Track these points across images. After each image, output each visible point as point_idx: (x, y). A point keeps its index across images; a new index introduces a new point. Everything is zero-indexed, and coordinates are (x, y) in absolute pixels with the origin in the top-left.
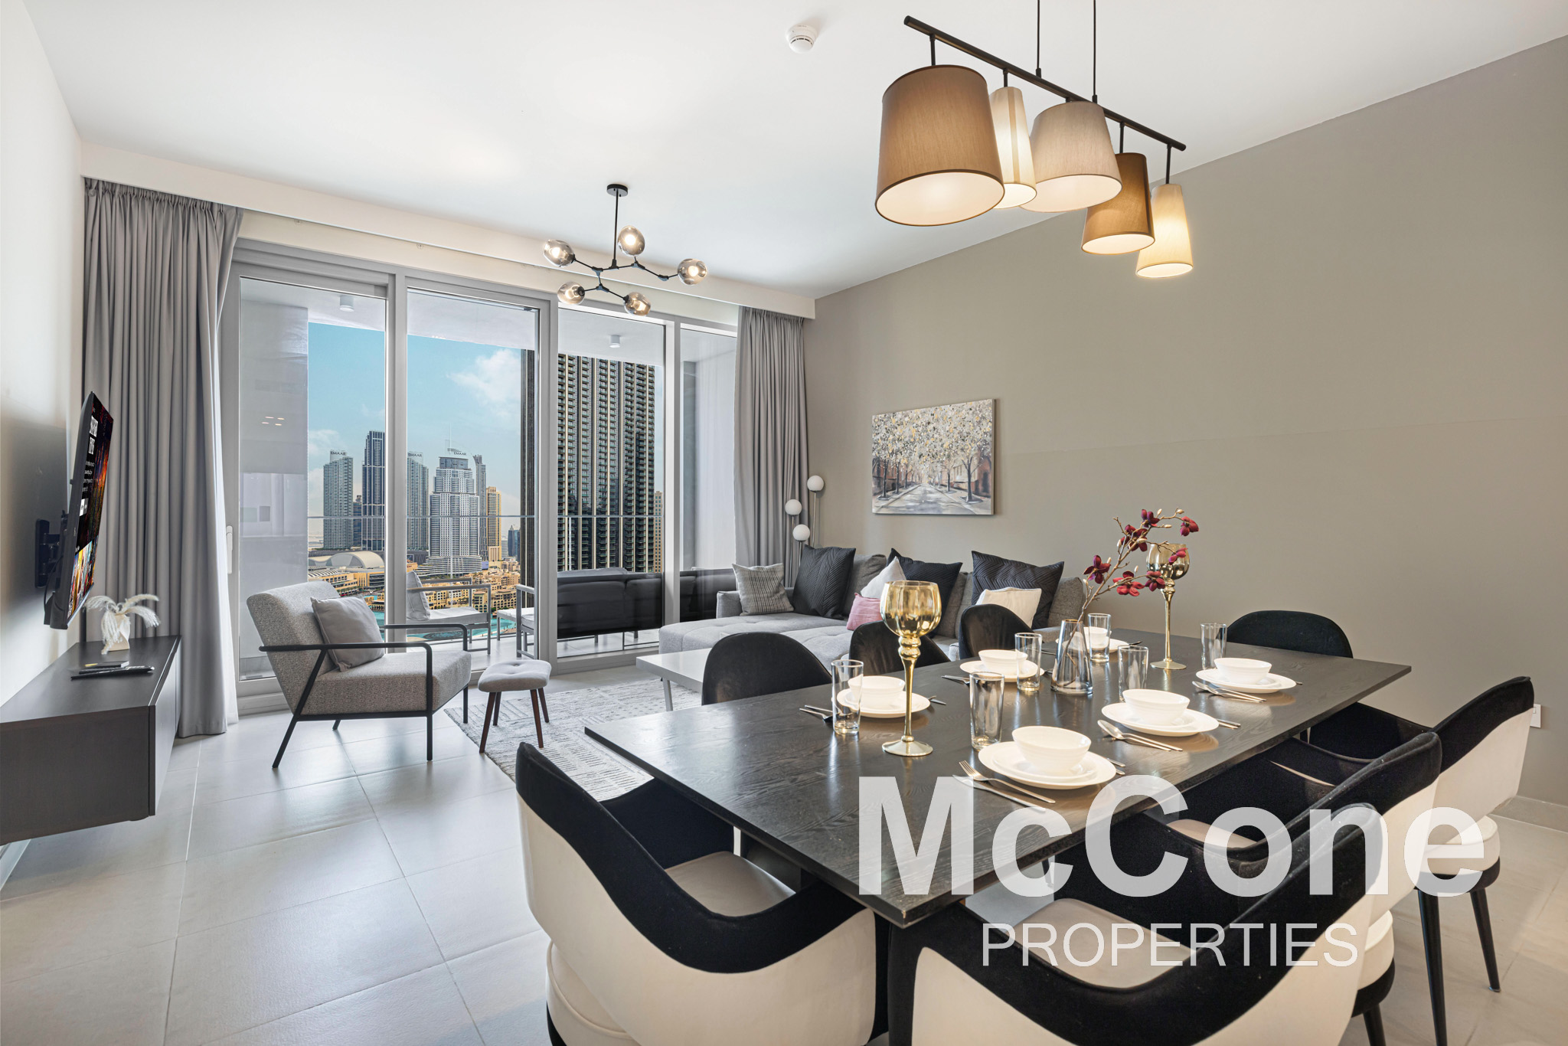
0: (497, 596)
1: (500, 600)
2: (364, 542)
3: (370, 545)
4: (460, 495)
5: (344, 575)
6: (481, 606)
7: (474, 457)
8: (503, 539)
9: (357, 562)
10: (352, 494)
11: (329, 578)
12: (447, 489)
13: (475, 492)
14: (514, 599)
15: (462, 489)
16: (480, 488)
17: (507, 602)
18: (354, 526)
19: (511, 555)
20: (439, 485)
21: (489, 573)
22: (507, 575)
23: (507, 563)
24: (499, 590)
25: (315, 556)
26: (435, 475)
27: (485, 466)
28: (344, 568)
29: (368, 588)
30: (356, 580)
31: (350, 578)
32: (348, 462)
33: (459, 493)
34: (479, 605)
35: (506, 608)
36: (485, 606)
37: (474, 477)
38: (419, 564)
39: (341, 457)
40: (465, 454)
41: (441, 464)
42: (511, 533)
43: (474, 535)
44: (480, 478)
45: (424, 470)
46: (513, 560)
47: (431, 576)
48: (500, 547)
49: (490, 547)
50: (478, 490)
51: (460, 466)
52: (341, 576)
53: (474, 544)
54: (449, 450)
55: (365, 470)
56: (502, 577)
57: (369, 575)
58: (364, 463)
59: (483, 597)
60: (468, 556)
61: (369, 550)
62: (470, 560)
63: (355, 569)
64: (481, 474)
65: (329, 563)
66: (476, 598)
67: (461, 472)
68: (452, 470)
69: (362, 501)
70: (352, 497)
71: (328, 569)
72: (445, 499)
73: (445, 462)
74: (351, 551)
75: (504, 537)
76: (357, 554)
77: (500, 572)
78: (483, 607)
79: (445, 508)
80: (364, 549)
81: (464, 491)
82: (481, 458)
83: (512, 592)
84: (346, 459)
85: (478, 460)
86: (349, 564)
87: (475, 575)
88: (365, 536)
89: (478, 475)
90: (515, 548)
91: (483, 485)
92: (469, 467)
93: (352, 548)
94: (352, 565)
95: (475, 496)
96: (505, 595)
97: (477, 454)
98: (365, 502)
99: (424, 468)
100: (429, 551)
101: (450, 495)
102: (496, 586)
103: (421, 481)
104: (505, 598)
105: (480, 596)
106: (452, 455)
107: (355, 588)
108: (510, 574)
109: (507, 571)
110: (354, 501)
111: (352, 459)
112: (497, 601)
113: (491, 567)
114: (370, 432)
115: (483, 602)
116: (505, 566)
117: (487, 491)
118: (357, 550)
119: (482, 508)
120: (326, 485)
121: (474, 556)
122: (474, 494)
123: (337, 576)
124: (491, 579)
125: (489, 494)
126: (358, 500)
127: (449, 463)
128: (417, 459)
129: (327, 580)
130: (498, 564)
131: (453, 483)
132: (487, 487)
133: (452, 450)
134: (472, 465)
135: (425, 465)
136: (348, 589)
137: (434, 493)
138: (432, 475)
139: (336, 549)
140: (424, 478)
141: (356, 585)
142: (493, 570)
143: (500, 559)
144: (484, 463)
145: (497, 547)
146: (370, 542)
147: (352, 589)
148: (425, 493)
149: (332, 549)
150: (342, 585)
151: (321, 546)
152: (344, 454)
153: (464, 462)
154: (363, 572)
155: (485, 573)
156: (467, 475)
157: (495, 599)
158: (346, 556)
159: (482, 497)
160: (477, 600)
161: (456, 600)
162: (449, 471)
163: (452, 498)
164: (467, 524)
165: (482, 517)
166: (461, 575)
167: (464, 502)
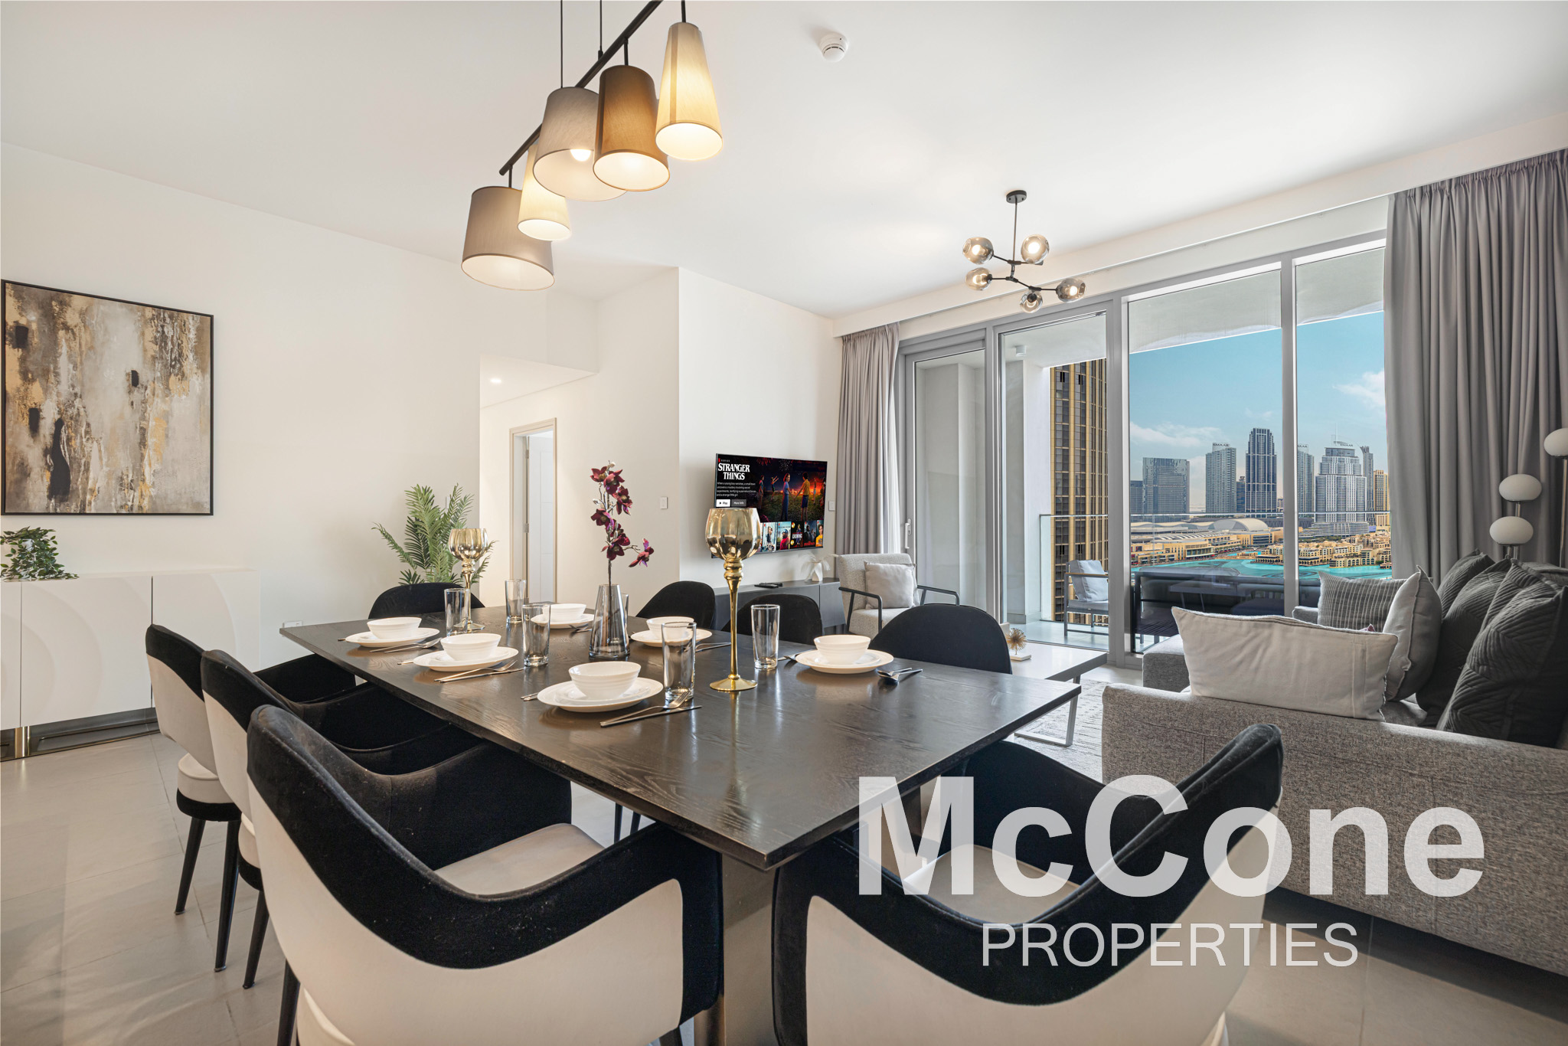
4: (1347, 477)
7: (1362, 448)
9: (1240, 527)
10: (1235, 475)
12: (1334, 471)
13: (1362, 474)
15: (1348, 472)
16: (1368, 472)
20: (1325, 468)
21: (1376, 535)
26: (1320, 463)
27: (1372, 454)
33: (1346, 475)
37: (1361, 462)
38: (1305, 527)
40: (1351, 446)
41: (1327, 452)
44: (1368, 464)
45: (1310, 458)
47: (1317, 537)
49: (1377, 515)
50: (1365, 472)
51: (1346, 454)
54: (1335, 442)
60: (1354, 522)
62: (1357, 525)
64: (1368, 460)
67: (1347, 459)
68: (1338, 457)
70: (1234, 478)
72: (1330, 478)
73: (1330, 452)
76: (1240, 521)
79: (1330, 485)
81: (1351, 473)
82: (1368, 448)
85: (1365, 450)
87: (1362, 536)
88: (1248, 507)
89: (1365, 462)
91: (1370, 468)
92: (1356, 455)
94: (1235, 528)
95: (1362, 477)
97: (1365, 445)
99: (1309, 456)
100: (1314, 518)
101: (1336, 476)
105: (1367, 552)
106: (1338, 446)
113: (1379, 530)
115: (1370, 556)
117: (1374, 474)
119: (1369, 485)
121: (1361, 522)
122: (1360, 475)
125: (1377, 476)
126: (1242, 479)
127: (1334, 451)
128: (1307, 450)
131: (1339, 468)
132: (1374, 470)
133: (1338, 442)
134: (1359, 454)
135: (1310, 454)
137: (1321, 474)
138: (1317, 461)
140: (1309, 467)
142: (1381, 533)
144: (1371, 452)
148: (1310, 475)
153: (1351, 452)
154: (1246, 534)
155: (1372, 535)
156: (1354, 461)
159: (1369, 478)
160: (1363, 555)
161: (1342, 555)
162: (1335, 458)
163: (1338, 480)
164: (1354, 497)
165: (1369, 493)
166: (1348, 536)
167: (1351, 483)
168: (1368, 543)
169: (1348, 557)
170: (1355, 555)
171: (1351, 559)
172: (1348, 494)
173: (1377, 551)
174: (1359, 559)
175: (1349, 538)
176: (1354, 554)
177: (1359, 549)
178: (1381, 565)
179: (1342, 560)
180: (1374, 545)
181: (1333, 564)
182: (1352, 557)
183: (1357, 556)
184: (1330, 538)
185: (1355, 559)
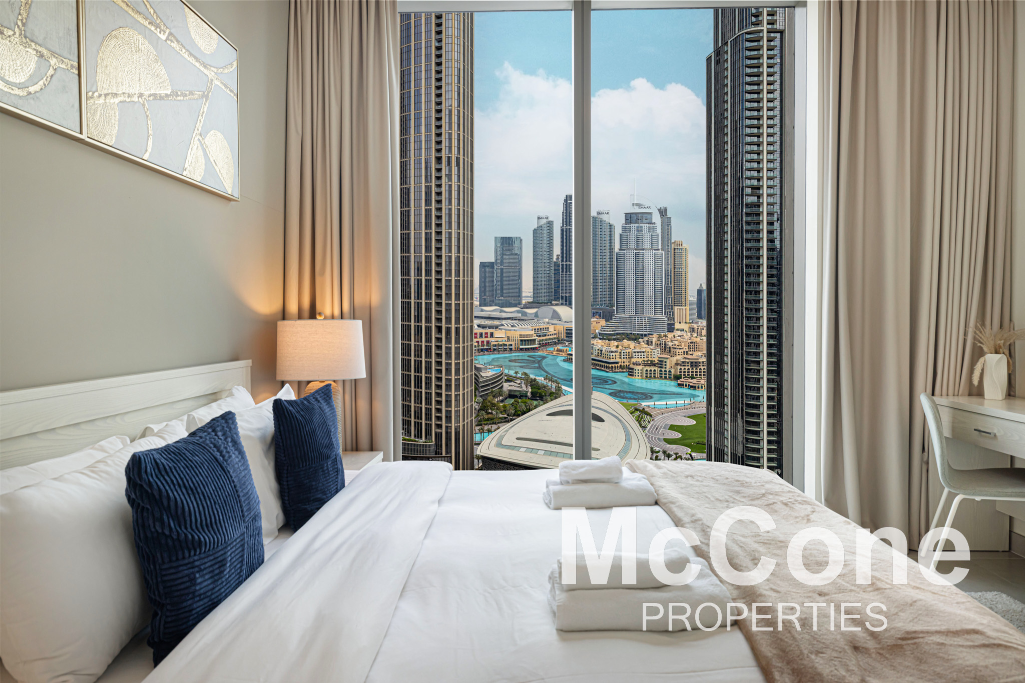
0: (683, 362)
1: (687, 368)
2: (562, 297)
3: (566, 301)
4: (644, 251)
5: (547, 327)
6: (665, 371)
7: (659, 210)
8: (691, 299)
9: (556, 316)
10: (553, 253)
11: (537, 328)
12: (632, 245)
13: (660, 248)
14: (702, 368)
15: (647, 245)
16: (665, 243)
17: (694, 370)
18: (555, 283)
19: (700, 317)
20: (624, 242)
21: (674, 336)
22: (695, 340)
23: (695, 326)
24: (686, 356)
25: (527, 308)
26: (621, 232)
27: (670, 218)
28: (547, 320)
29: (565, 340)
30: (555, 332)
31: (551, 329)
32: (550, 224)
33: (643, 249)
34: (663, 370)
35: (693, 378)
36: (670, 371)
37: (659, 231)
38: (606, 321)
39: (545, 221)
40: (650, 207)
41: (626, 220)
42: (700, 292)
43: (659, 294)
44: (666, 232)
46: (703, 323)
47: (617, 334)
48: (688, 307)
49: (676, 307)
50: (663, 244)
51: (644, 221)
52: (544, 327)
53: (659, 301)
54: (633, 204)
55: (562, 231)
56: (689, 341)
57: (565, 328)
58: (561, 225)
59: (668, 361)
60: (652, 316)
61: (566, 305)
62: (655, 320)
63: (555, 321)
64: (666, 227)
65: (536, 315)
66: (662, 361)
67: (645, 226)
68: (636, 225)
69: (560, 260)
70: (553, 256)
71: (536, 320)
72: (630, 255)
73: (630, 218)
74: (552, 305)
75: (692, 296)
76: (556, 308)
77: (687, 336)
78: (668, 373)
79: (630, 264)
80: (562, 304)
81: (649, 247)
82: (666, 210)
83: (701, 360)
84: (549, 223)
85: (663, 212)
86: (550, 317)
87: (660, 336)
88: (562, 293)
89: (663, 229)
90: (704, 311)
91: (669, 239)
92: (653, 221)
93: (553, 302)
94: (552, 318)
95: (660, 251)
96: (692, 363)
97: (662, 205)
98: (562, 261)
99: (611, 226)
100: (615, 308)
101: (635, 251)
102: (682, 351)
103: (608, 238)
104: (691, 366)
105: (665, 360)
106: (637, 210)
107: (555, 338)
108: (698, 340)
109: (695, 335)
110: (555, 260)
111: (552, 222)
112: (683, 368)
113: (678, 330)
114: (567, 196)
115: (668, 367)
116: (693, 330)
117: (673, 245)
118: (557, 305)
119: (668, 264)
120: (534, 246)
121: (659, 316)
122: (658, 250)
123: (542, 327)
124: (676, 343)
125: (675, 249)
126: (557, 259)
127: (633, 216)
128: (605, 217)
129: (535, 329)
130: (686, 327)
131: (638, 240)
132: (673, 241)
133: (637, 205)
134: (657, 219)
135: (611, 223)
136: (550, 339)
137: (620, 250)
138: (618, 231)
139: (541, 303)
140: (610, 236)
141: (555, 336)
142: (679, 333)
143: (688, 321)
144: (669, 215)
145: (684, 308)
146: (566, 297)
147: (552, 339)
148: (611, 250)
149: (538, 303)
150: (545, 335)
151: (531, 300)
152: (547, 218)
153: (649, 216)
154: (561, 324)
155: (670, 335)
156: (652, 229)
157: (681, 365)
158: (546, 310)
159: (668, 252)
160: (661, 364)
161: (640, 360)
162: (634, 226)
163: (637, 255)
164: (652, 281)
165: (667, 275)
166: (646, 335)
167: (648, 258)
168: (665, 347)
169: (645, 365)
170: (652, 364)
171: (648, 368)
172: (646, 276)
173: (674, 360)
174: (656, 368)
175: (646, 339)
176: (652, 361)
177: (656, 355)
178: (679, 382)
179: (640, 367)
180: (672, 350)
181: (631, 372)
182: (649, 365)
183: (654, 365)
184: (629, 337)
185: (653, 368)
